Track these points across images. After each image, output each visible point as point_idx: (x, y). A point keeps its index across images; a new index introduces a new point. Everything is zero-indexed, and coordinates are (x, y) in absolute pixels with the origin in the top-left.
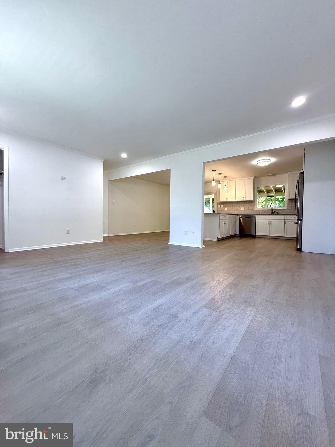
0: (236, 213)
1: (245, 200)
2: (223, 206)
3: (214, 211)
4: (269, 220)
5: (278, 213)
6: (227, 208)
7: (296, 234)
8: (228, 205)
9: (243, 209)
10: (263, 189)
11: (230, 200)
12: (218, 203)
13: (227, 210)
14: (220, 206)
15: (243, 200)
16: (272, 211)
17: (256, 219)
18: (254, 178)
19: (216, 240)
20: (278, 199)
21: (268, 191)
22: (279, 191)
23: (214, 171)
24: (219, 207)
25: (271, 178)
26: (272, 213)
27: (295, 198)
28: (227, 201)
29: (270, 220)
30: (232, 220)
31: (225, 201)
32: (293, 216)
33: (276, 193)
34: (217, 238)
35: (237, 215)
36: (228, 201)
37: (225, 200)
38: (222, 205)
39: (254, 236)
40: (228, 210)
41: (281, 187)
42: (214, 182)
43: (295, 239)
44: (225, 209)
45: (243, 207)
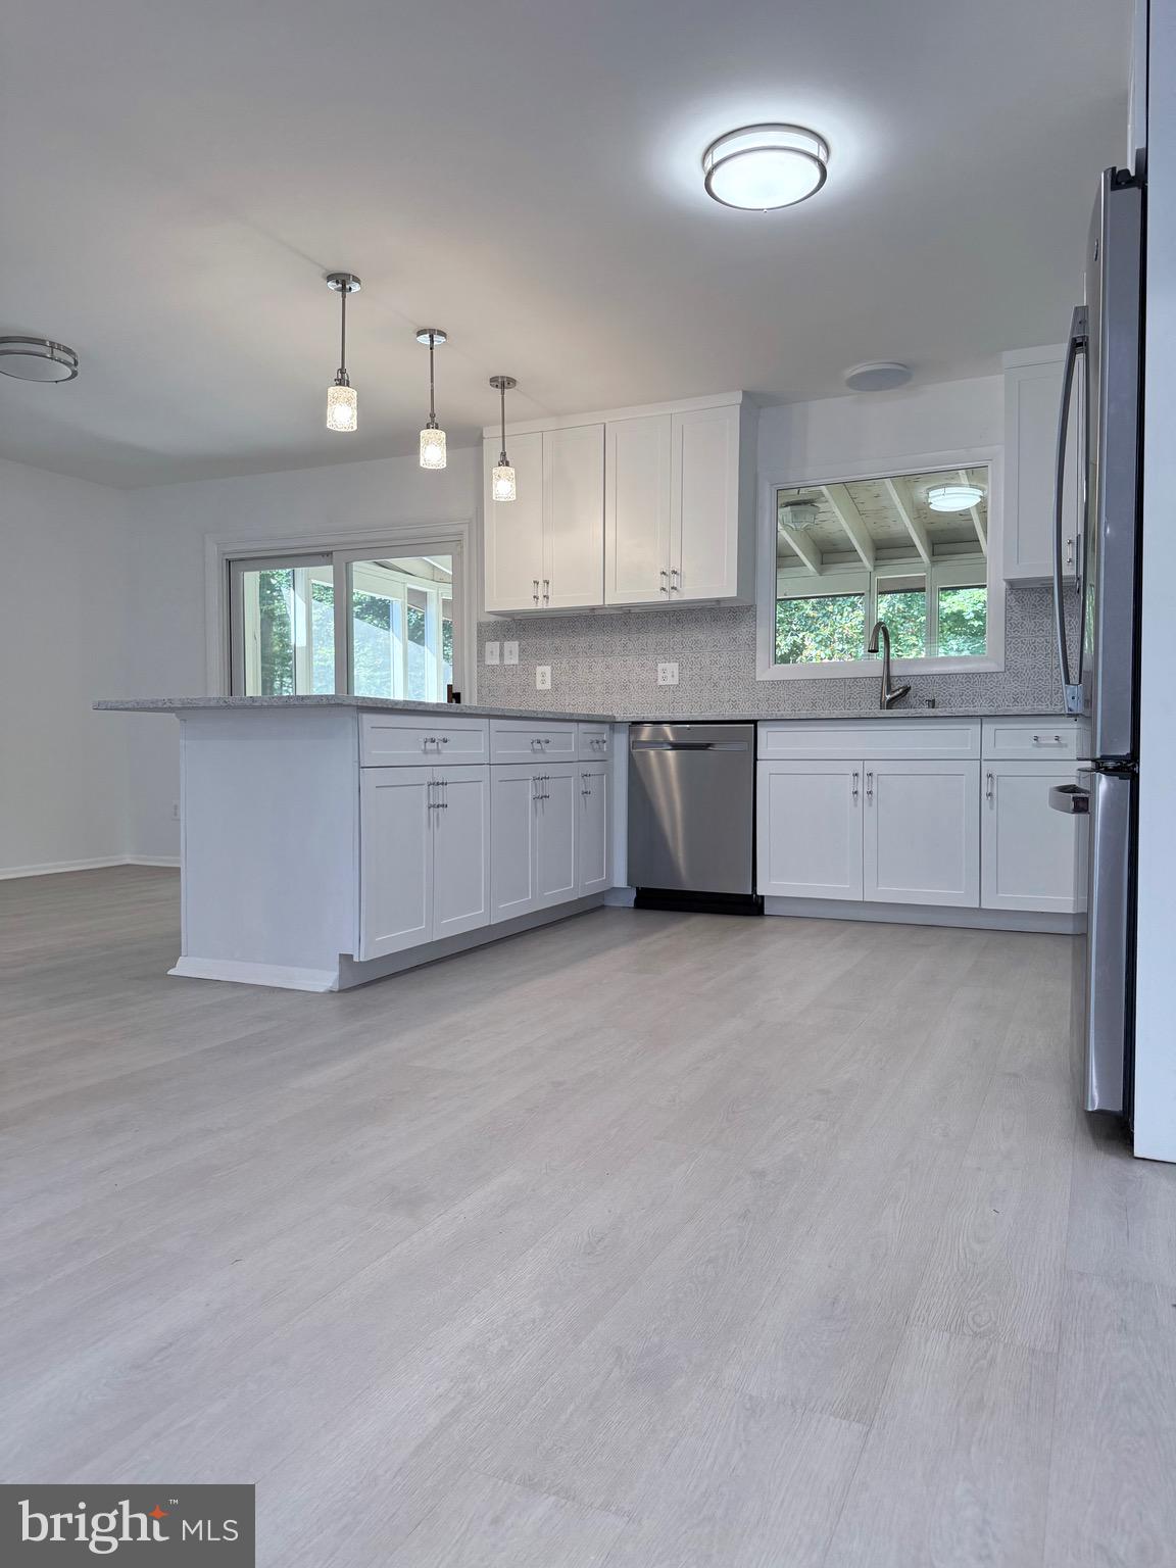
0: (599, 711)
1: (675, 597)
2: (522, 651)
3: (455, 697)
4: (858, 767)
5: (932, 704)
6: (547, 669)
7: (1071, 888)
8: (557, 641)
9: (669, 672)
10: (845, 526)
11: (565, 597)
12: (480, 625)
13: (548, 686)
14: (502, 655)
15: (663, 598)
16: (889, 691)
17: (756, 759)
18: (743, 407)
19: (326, 979)
20: (958, 617)
21: (887, 548)
22: (951, 547)
23: (343, 280)
24: (492, 660)
25: (884, 410)
26: (890, 704)
27: (1052, 572)
28: (541, 605)
29: (870, 766)
30: (542, 771)
31: (530, 606)
32: (1048, 730)
33: (933, 562)
34: (346, 959)
35: (612, 723)
36: (553, 604)
37: (522, 601)
38: (512, 646)
39: (750, 906)
40: (556, 687)
41: (965, 514)
42: (350, 393)
43: (1068, 927)
44: (539, 678)
45: (666, 660)
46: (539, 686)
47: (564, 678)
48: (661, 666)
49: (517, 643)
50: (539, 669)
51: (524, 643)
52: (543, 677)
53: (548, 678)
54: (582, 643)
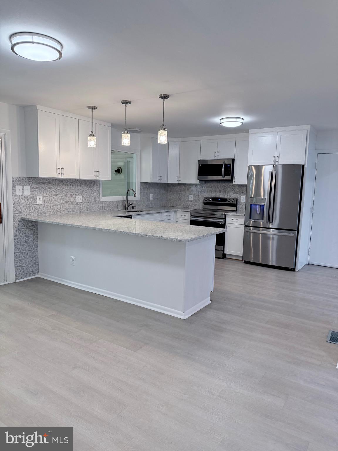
2: (31, 190)
6: (41, 197)
8: (44, 187)
9: (79, 199)
13: (41, 203)
14: (23, 191)
24: (19, 193)
38: (27, 188)
40: (44, 203)
44: (38, 200)
45: (78, 195)
46: (38, 203)
47: (47, 200)
48: (77, 197)
49: (29, 186)
50: (38, 197)
51: (32, 187)
52: (40, 199)
53: (41, 200)
54: (53, 188)
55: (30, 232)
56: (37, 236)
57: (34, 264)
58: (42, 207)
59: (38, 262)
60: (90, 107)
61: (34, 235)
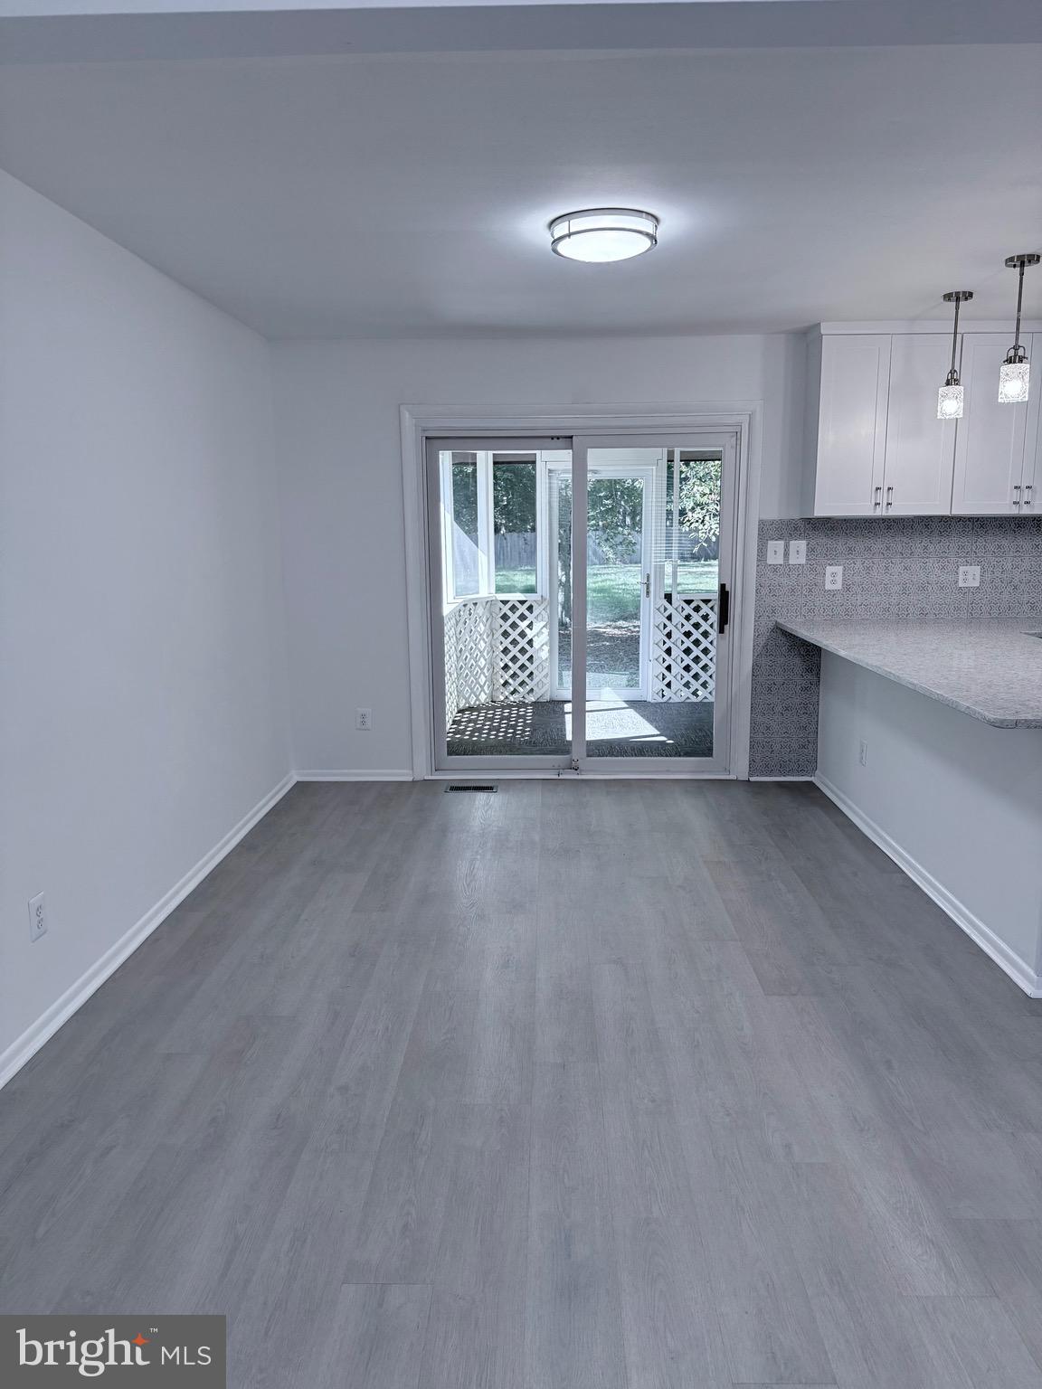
2: (811, 550)
6: (838, 570)
8: (851, 543)
9: (970, 575)
13: (839, 586)
14: (786, 553)
24: (775, 560)
40: (847, 587)
44: (828, 578)
45: (964, 564)
46: (828, 586)
47: (857, 579)
48: (962, 569)
49: (804, 542)
50: (829, 570)
51: (813, 542)
52: (834, 577)
53: (839, 579)
54: (878, 545)
55: (797, 661)
56: (818, 675)
57: (804, 747)
58: (838, 597)
59: (815, 743)
60: (948, 297)
61: (809, 670)
